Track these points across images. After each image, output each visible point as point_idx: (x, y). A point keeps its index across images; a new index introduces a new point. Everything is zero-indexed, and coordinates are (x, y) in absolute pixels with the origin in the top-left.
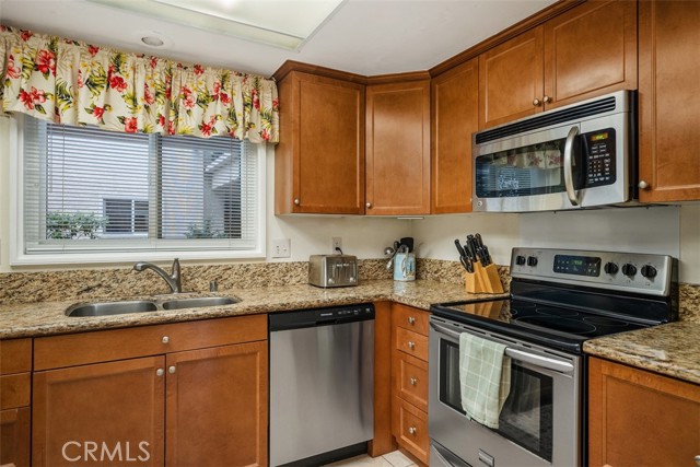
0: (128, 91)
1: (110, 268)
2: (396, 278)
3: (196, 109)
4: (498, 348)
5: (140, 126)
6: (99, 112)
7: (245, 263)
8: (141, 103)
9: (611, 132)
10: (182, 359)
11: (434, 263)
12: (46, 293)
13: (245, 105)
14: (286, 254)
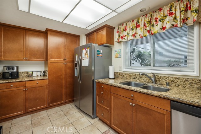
0: (140, 27)
1: (139, 74)
3: (160, 23)
7: (186, 77)
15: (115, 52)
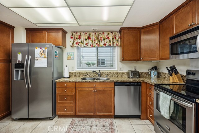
0: (91, 40)
1: (89, 72)
2: (152, 77)
3: (103, 41)
4: (169, 97)
5: (93, 46)
6: (87, 44)
7: (113, 72)
8: (93, 41)
10: (98, 89)
12: (80, 75)
13: (113, 39)
14: (122, 70)
15: (67, 54)
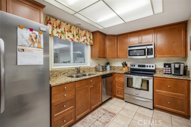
0: (72, 33)
1: (68, 69)
3: (82, 38)
7: (87, 67)
9: (152, 48)
10: (93, 84)
11: (113, 67)
12: (58, 75)
